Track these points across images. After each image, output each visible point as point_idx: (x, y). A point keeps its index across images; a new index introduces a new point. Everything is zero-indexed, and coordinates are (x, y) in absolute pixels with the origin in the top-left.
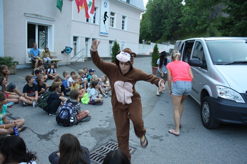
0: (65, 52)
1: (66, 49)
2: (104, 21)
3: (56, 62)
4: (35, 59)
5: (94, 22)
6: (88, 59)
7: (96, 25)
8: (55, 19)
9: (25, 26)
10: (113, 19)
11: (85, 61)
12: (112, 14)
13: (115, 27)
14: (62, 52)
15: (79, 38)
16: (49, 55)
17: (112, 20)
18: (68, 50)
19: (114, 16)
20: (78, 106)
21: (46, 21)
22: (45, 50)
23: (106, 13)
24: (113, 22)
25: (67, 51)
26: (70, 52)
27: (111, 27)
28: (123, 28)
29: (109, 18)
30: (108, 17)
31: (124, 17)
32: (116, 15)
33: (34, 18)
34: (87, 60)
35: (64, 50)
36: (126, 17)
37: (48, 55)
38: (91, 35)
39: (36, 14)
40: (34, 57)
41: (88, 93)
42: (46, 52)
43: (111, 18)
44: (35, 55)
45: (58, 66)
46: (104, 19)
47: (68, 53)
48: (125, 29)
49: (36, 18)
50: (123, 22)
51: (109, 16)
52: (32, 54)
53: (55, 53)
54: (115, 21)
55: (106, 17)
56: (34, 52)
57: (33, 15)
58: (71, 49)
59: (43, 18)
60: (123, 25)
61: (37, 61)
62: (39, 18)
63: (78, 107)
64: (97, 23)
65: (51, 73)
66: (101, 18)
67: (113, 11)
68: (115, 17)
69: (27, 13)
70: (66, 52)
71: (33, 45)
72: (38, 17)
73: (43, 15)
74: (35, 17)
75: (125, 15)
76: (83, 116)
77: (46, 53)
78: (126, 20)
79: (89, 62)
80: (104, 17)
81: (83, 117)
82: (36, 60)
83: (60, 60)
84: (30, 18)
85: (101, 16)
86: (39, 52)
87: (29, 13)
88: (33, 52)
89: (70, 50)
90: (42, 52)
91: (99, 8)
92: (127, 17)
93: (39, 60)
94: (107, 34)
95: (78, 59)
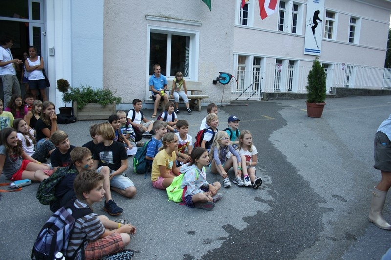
0: (218, 82)
1: (220, 77)
2: (313, 28)
3: (198, 101)
4: (156, 93)
5: (294, 30)
6: (267, 96)
7: (298, 36)
8: (202, 23)
9: (146, 37)
10: (331, 23)
11: (262, 99)
12: (330, 14)
13: (334, 38)
14: (214, 83)
15: (265, 59)
16: (184, 87)
17: (328, 26)
18: (224, 79)
19: (334, 18)
20: (86, 221)
21: (184, 26)
22: (177, 79)
23: (317, 13)
24: (330, 30)
25: (222, 80)
26: (227, 81)
27: (327, 39)
28: (351, 40)
29: (324, 22)
30: (321, 21)
31: (354, 20)
32: (337, 16)
33: (161, 23)
34: (265, 98)
35: (217, 78)
36: (359, 18)
37: (182, 88)
38: (288, 54)
39: (167, 15)
40: (155, 90)
41: (181, 175)
42: (178, 81)
43: (327, 21)
44: (157, 86)
45: (200, 108)
46: (314, 25)
47: (224, 84)
48: (356, 41)
49: (165, 22)
50: (352, 28)
51: (324, 18)
52: (152, 85)
53: (198, 84)
54: (335, 27)
55: (317, 20)
56: (155, 82)
57: (161, 17)
58: (231, 76)
59: (178, 22)
60: (352, 35)
61: (158, 97)
62: (171, 21)
63: (86, 225)
64: (299, 31)
65: (167, 120)
66: (308, 23)
67: (332, 9)
68: (336, 19)
69: (150, 14)
70: (220, 82)
71: (155, 69)
72: (169, 21)
73: (179, 17)
74: (164, 20)
75: (355, 15)
76: (105, 249)
77: (177, 84)
78: (358, 25)
79: (269, 101)
80: (312, 20)
81: (105, 251)
82: (157, 95)
83: (205, 97)
84: (156, 22)
85: (308, 18)
86: (165, 81)
87: (153, 14)
88: (153, 82)
89: (228, 78)
90: (171, 82)
91: (303, 5)
92: (361, 19)
93: (162, 95)
94: (318, 51)
95: (250, 95)
